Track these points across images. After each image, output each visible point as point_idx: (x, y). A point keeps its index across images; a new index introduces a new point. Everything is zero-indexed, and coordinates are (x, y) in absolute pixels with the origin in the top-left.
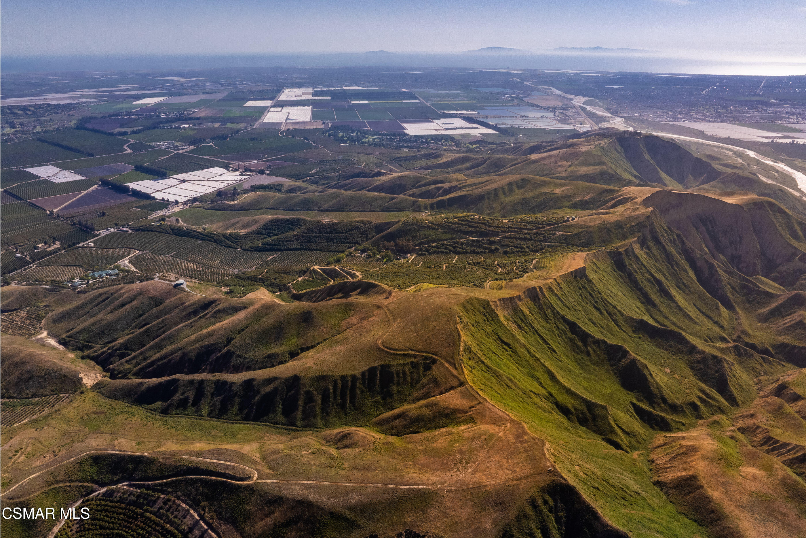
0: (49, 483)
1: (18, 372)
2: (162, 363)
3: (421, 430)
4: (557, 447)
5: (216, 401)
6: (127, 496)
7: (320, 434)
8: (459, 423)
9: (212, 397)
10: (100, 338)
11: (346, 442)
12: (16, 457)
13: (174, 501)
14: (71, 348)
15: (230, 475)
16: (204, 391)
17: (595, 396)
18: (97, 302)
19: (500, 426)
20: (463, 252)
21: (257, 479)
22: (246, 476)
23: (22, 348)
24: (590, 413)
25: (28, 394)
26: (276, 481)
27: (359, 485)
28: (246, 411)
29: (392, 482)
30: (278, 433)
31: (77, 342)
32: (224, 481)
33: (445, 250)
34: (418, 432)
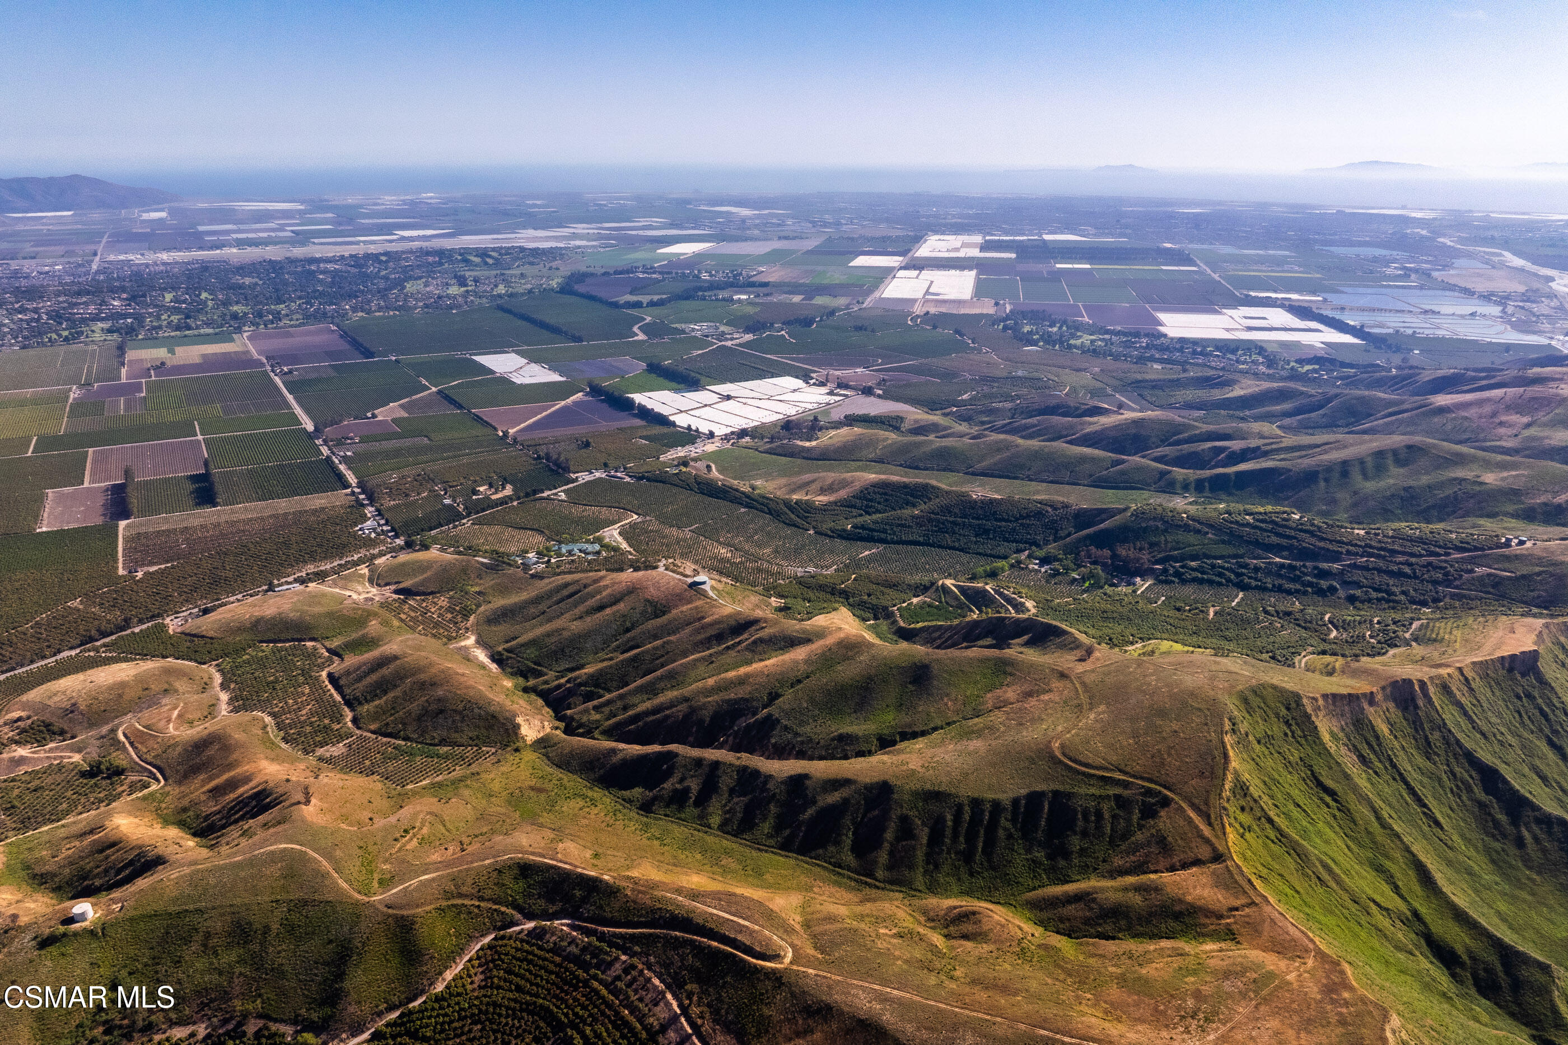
0: (448, 895)
1: (423, 699)
2: (654, 721)
3: (1120, 935)
4: (1416, 1031)
5: (737, 804)
6: (565, 944)
7: (916, 902)
8: (1201, 935)
9: (730, 795)
10: (556, 660)
11: (968, 928)
12: (404, 840)
13: (642, 971)
14: (510, 670)
15: (744, 944)
16: (718, 782)
17: (1524, 938)
18: (559, 596)
19: (1292, 959)
20: (1257, 587)
21: (791, 962)
22: (770, 953)
23: (434, 658)
24: (1507, 973)
25: (434, 738)
26: (825, 974)
27: (980, 1015)
28: (787, 832)
29: (1047, 1025)
30: (839, 885)
31: (519, 662)
32: (731, 953)
33: (1217, 579)
34: (1113, 938)
